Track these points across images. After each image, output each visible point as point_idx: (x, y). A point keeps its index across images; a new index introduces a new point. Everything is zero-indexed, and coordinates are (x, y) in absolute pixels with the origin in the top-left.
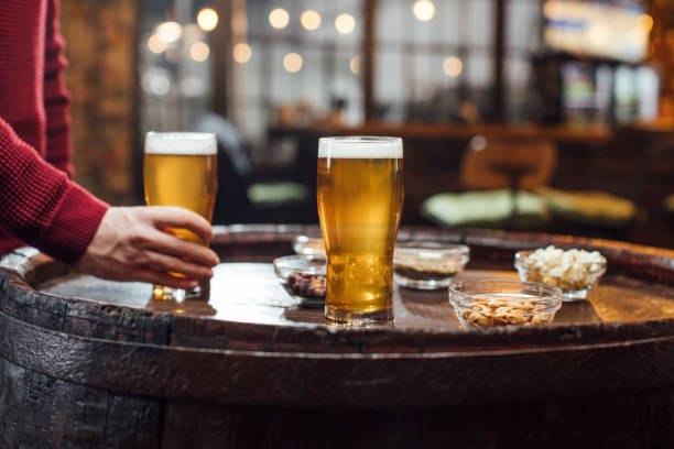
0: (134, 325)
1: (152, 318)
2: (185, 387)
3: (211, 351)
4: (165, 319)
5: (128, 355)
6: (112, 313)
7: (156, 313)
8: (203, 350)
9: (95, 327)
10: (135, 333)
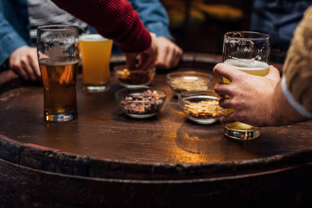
0: (65, 163)
1: (76, 159)
2: (101, 201)
3: (116, 180)
4: (85, 161)
5: (65, 182)
6: (51, 156)
7: (78, 156)
8: (111, 180)
9: (40, 163)
10: (67, 168)
